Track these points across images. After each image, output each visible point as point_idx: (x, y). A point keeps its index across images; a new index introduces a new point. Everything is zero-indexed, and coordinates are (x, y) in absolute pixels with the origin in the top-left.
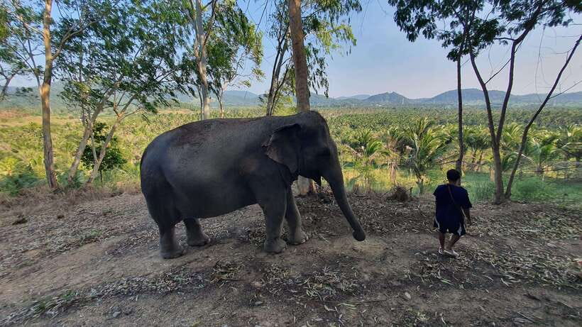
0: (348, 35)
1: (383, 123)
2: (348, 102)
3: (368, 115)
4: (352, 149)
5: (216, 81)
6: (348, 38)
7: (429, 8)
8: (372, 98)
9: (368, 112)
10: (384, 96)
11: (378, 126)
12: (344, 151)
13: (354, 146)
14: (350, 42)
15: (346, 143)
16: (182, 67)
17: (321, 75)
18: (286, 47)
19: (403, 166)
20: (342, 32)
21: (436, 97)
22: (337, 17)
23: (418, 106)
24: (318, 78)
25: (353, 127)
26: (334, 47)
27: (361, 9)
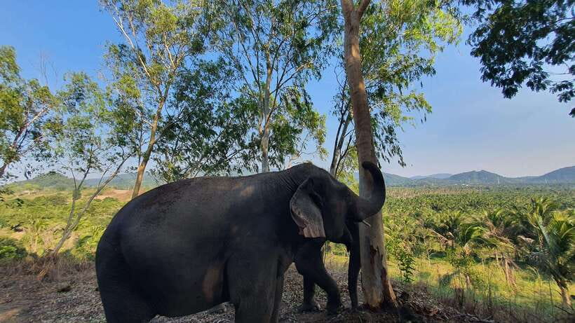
0: (421, 103)
1: (476, 205)
2: (426, 182)
3: (453, 195)
4: (439, 235)
5: (280, 156)
6: (421, 106)
7: (530, 56)
8: (456, 177)
9: (454, 193)
10: (470, 175)
11: (469, 209)
12: (428, 237)
13: (442, 231)
14: (423, 111)
15: (430, 227)
16: (251, 146)
17: (391, 142)
18: (349, 118)
19: (521, 263)
20: (412, 100)
21: (549, 174)
22: (407, 84)
23: (521, 186)
24: (388, 147)
25: (436, 208)
26: (404, 119)
27: (434, 72)
